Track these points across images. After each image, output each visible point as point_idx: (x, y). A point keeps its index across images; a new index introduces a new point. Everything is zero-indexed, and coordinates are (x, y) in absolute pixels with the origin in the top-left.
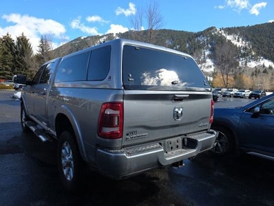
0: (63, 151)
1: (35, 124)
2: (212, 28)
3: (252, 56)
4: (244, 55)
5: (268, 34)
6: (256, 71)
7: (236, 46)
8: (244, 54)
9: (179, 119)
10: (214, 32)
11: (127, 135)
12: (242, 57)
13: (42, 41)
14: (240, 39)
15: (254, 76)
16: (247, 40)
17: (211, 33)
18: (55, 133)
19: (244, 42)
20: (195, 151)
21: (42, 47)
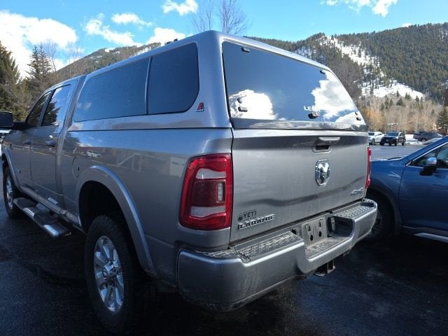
0: (98, 254)
1: (33, 203)
2: (319, 35)
3: (381, 79)
4: (368, 78)
5: (403, 45)
6: (386, 103)
7: (356, 63)
8: (369, 75)
9: (325, 184)
10: (322, 41)
11: (240, 219)
12: (365, 81)
13: (35, 55)
14: (363, 53)
15: (385, 110)
16: (373, 54)
17: (317, 44)
18: (77, 220)
19: (368, 58)
20: (350, 239)
21: (36, 66)
